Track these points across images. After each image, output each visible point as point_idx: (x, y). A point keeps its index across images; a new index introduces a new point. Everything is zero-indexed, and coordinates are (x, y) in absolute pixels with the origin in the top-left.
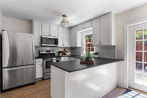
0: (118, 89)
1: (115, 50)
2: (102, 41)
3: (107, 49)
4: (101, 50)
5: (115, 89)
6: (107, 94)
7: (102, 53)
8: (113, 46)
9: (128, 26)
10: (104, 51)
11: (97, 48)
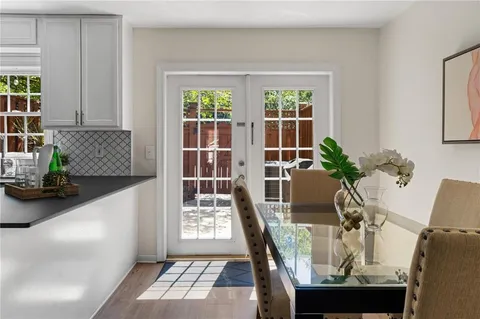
0: (141, 270)
1: (129, 145)
2: (86, 113)
3: (100, 140)
4: (78, 144)
5: (132, 273)
6: (114, 294)
7: (82, 156)
8: (123, 132)
9: (166, 73)
10: (91, 148)
11: (59, 136)
